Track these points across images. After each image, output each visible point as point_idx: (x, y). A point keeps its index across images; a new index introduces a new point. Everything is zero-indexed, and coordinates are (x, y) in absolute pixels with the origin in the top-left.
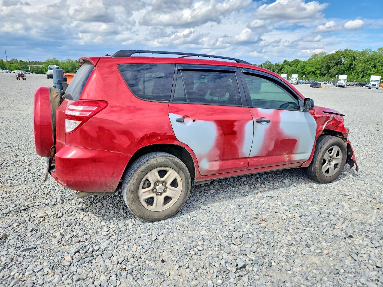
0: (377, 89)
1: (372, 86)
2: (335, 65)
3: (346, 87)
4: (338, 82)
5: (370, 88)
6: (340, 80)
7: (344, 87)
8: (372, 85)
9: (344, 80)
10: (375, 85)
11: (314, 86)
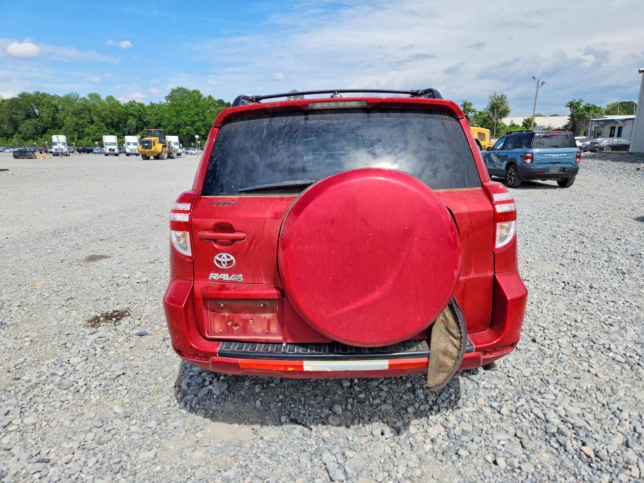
0: (117, 155)
1: (110, 152)
2: (25, 119)
3: (69, 155)
4: (54, 147)
5: (107, 155)
6: (55, 144)
7: (67, 155)
8: (110, 149)
9: (63, 144)
10: (114, 150)
11: (21, 156)
